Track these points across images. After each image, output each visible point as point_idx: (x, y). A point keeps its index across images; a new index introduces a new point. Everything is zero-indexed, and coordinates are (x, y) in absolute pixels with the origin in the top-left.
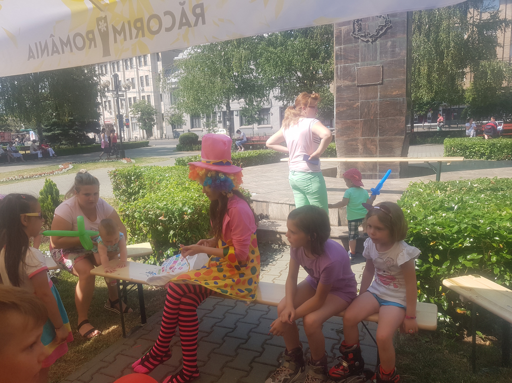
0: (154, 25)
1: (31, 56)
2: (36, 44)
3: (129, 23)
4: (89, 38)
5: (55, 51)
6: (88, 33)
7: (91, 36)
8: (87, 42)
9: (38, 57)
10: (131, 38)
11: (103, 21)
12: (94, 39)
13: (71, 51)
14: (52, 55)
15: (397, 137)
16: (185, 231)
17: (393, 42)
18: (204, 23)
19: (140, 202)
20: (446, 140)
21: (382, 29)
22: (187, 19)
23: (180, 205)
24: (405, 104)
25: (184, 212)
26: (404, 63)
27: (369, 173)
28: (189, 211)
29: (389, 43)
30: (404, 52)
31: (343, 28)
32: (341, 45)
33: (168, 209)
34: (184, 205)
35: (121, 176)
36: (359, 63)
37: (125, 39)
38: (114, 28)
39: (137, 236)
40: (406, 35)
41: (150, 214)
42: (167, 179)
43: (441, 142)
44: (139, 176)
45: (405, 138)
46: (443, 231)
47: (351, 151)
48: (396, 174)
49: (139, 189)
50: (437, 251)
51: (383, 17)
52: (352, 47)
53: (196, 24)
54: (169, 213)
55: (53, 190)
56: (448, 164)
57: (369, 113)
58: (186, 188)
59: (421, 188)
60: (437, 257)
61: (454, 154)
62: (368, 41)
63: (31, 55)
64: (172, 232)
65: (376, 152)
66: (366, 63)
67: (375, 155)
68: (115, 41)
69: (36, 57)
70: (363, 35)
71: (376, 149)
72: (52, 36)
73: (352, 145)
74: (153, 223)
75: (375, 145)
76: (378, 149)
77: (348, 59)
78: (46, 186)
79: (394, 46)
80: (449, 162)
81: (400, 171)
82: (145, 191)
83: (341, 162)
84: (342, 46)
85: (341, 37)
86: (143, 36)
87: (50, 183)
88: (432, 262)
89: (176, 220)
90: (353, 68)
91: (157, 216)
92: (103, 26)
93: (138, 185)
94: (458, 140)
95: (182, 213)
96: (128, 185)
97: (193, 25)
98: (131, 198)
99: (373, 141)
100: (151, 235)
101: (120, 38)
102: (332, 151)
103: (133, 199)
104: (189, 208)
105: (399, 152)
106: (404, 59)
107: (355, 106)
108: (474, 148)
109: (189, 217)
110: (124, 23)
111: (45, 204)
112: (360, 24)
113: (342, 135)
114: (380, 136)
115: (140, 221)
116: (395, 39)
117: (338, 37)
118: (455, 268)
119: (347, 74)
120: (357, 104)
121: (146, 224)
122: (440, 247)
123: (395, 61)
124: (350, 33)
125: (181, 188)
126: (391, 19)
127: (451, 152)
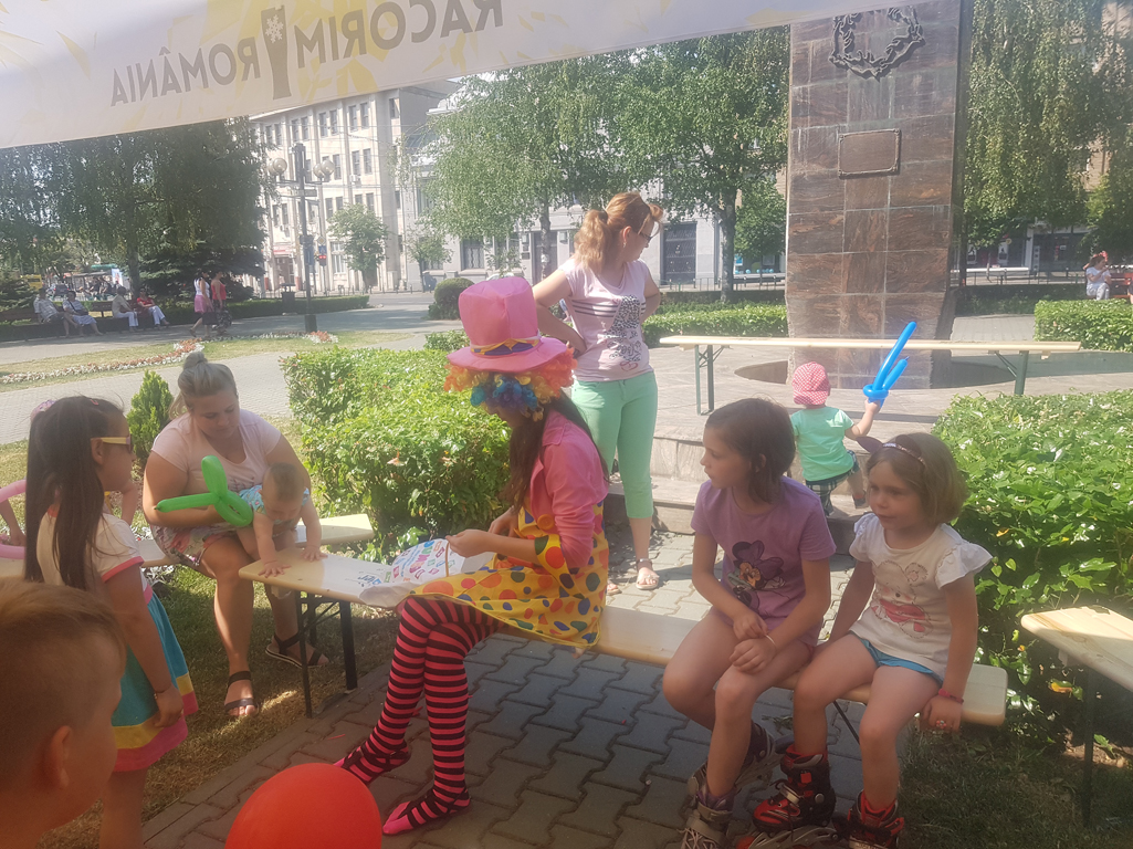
0: (387, 27)
1: (118, 96)
2: (129, 68)
3: (332, 21)
4: (244, 57)
5: (171, 85)
6: (243, 44)
7: (247, 51)
8: (240, 66)
9: (133, 100)
10: (335, 56)
11: (276, 18)
12: (254, 59)
13: (206, 85)
14: (164, 93)
15: (929, 294)
16: (446, 493)
17: (926, 77)
18: (499, 22)
19: (349, 426)
20: (1041, 305)
21: (900, 47)
22: (461, 13)
23: (436, 434)
24: (950, 219)
25: (443, 449)
26: (950, 125)
27: (861, 375)
28: (455, 448)
29: (917, 80)
30: (951, 101)
31: (811, 43)
32: (806, 83)
33: (409, 443)
34: (443, 434)
35: (308, 371)
36: (846, 125)
37: (322, 59)
38: (298, 32)
39: (339, 500)
40: (955, 63)
41: (368, 452)
42: (408, 377)
43: (1028, 310)
44: (345, 372)
45: (946, 298)
46: (1027, 506)
47: (821, 323)
48: (923, 378)
49: (346, 400)
50: (1013, 552)
51: (905, 20)
52: (831, 87)
53: (481, 25)
54: (410, 451)
55: (160, 396)
56: (1043, 358)
57: (865, 238)
58: (449, 398)
59: (979, 410)
60: (1011, 564)
61: (1058, 336)
62: (868, 74)
63: (119, 93)
64: (415, 494)
65: (879, 327)
66: (861, 123)
67: (876, 335)
68: (301, 63)
69: (129, 97)
70: (858, 59)
71: (880, 320)
72: (164, 51)
73: (823, 311)
74: (374, 471)
75: (878, 312)
76: (884, 321)
77: (821, 115)
78: (146, 386)
79: (927, 86)
80: (1045, 352)
81: (933, 372)
82: (358, 404)
83: (798, 349)
84: (809, 86)
85: (807, 64)
86: (363, 51)
87: (154, 381)
88: (998, 575)
89: (425, 467)
90: (832, 135)
91: (384, 457)
92: (274, 28)
93: (345, 391)
94: (1067, 306)
95: (439, 453)
96: (322, 390)
97: (473, 27)
98: (328, 419)
99: (872, 302)
100: (370, 499)
101: (311, 56)
102: (776, 325)
103: (332, 420)
104: (455, 441)
105: (931, 328)
106: (950, 117)
107: (834, 222)
108: (1104, 325)
109: (455, 460)
110: (320, 22)
111: (144, 426)
112: (852, 36)
113: (801, 288)
114: (889, 291)
115: (347, 467)
116: (930, 70)
117: (800, 65)
118: (1051, 591)
119: (817, 149)
120: (839, 217)
121: (361, 474)
122: (1020, 542)
123: (929, 120)
124: (827, 54)
125: (437, 399)
126: (923, 24)
127: (1049, 332)
